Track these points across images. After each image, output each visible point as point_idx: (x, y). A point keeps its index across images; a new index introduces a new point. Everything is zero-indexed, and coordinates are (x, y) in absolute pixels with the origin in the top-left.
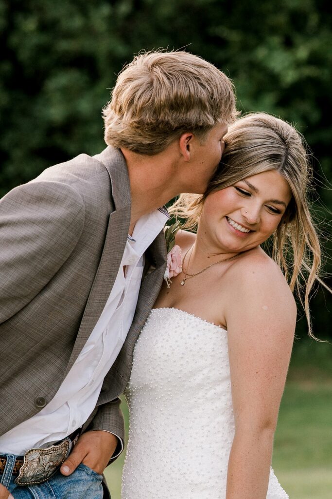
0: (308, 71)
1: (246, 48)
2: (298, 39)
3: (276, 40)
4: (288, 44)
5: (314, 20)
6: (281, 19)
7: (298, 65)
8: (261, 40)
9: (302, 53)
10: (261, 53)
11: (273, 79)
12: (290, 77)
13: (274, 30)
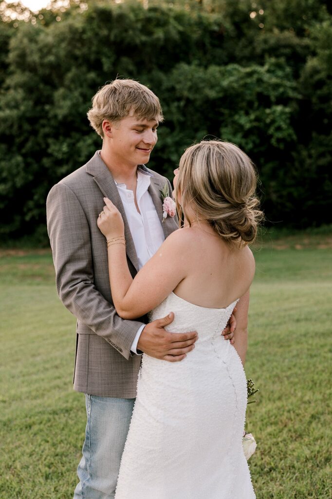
0: (255, 124)
1: (231, 116)
2: (251, 111)
3: (242, 112)
4: (247, 114)
5: (256, 104)
6: (244, 104)
7: (251, 121)
8: (236, 113)
9: (252, 117)
10: (236, 117)
11: (241, 127)
12: (248, 126)
13: (241, 109)
